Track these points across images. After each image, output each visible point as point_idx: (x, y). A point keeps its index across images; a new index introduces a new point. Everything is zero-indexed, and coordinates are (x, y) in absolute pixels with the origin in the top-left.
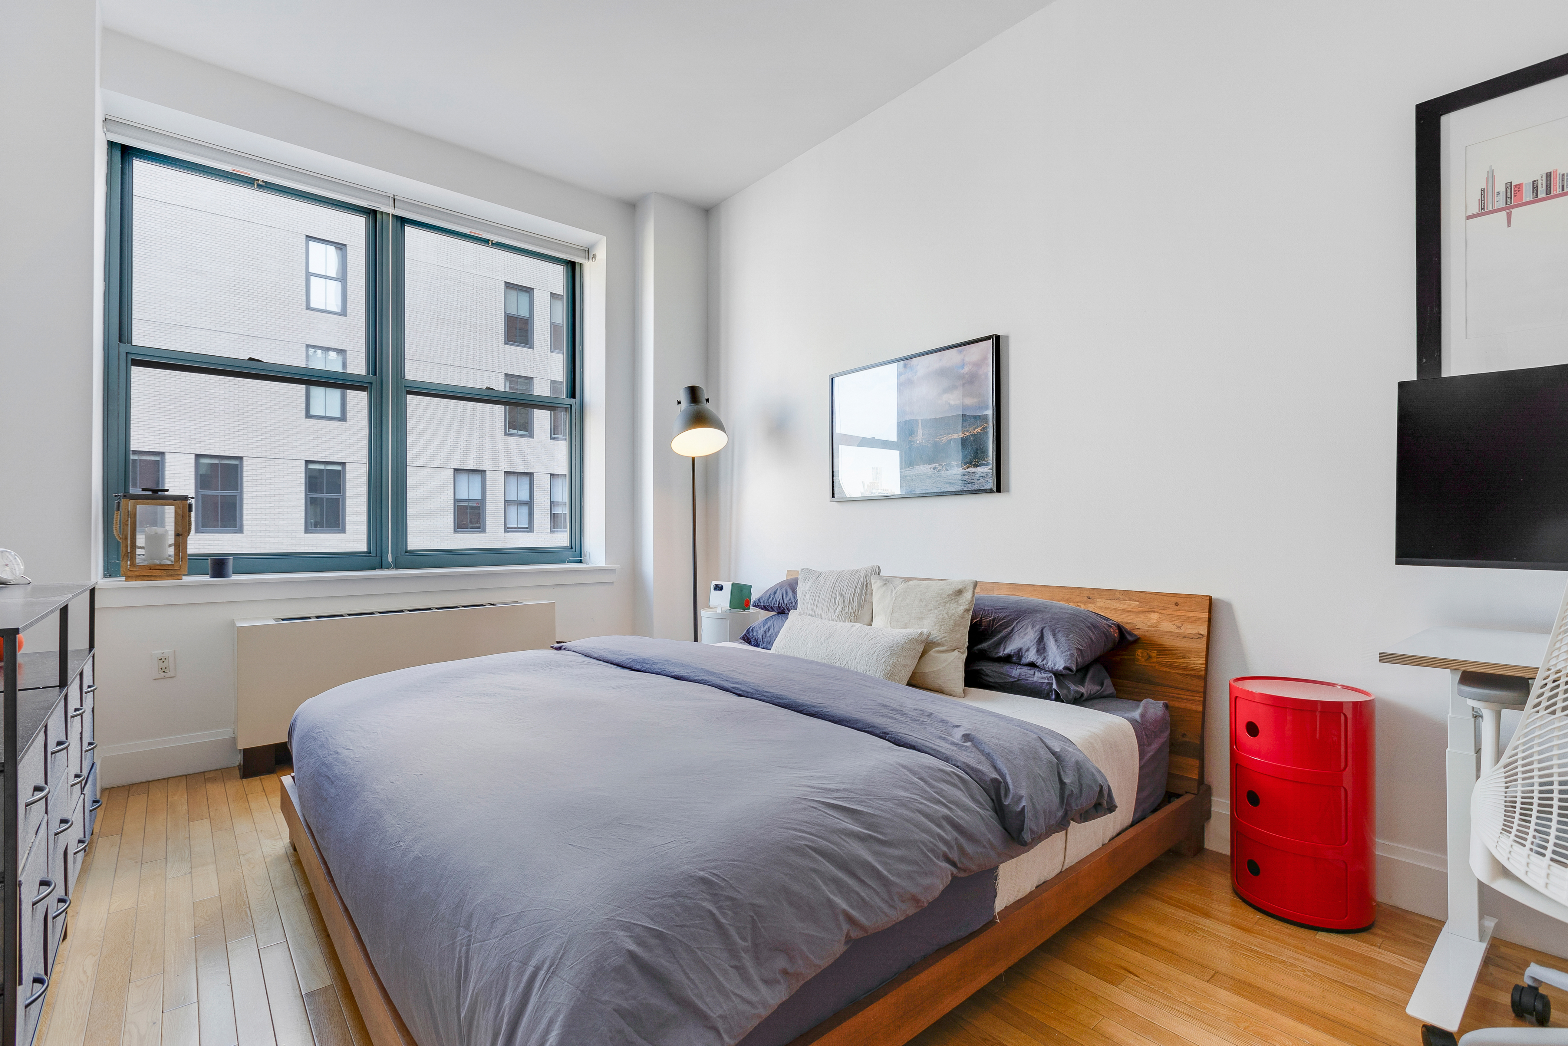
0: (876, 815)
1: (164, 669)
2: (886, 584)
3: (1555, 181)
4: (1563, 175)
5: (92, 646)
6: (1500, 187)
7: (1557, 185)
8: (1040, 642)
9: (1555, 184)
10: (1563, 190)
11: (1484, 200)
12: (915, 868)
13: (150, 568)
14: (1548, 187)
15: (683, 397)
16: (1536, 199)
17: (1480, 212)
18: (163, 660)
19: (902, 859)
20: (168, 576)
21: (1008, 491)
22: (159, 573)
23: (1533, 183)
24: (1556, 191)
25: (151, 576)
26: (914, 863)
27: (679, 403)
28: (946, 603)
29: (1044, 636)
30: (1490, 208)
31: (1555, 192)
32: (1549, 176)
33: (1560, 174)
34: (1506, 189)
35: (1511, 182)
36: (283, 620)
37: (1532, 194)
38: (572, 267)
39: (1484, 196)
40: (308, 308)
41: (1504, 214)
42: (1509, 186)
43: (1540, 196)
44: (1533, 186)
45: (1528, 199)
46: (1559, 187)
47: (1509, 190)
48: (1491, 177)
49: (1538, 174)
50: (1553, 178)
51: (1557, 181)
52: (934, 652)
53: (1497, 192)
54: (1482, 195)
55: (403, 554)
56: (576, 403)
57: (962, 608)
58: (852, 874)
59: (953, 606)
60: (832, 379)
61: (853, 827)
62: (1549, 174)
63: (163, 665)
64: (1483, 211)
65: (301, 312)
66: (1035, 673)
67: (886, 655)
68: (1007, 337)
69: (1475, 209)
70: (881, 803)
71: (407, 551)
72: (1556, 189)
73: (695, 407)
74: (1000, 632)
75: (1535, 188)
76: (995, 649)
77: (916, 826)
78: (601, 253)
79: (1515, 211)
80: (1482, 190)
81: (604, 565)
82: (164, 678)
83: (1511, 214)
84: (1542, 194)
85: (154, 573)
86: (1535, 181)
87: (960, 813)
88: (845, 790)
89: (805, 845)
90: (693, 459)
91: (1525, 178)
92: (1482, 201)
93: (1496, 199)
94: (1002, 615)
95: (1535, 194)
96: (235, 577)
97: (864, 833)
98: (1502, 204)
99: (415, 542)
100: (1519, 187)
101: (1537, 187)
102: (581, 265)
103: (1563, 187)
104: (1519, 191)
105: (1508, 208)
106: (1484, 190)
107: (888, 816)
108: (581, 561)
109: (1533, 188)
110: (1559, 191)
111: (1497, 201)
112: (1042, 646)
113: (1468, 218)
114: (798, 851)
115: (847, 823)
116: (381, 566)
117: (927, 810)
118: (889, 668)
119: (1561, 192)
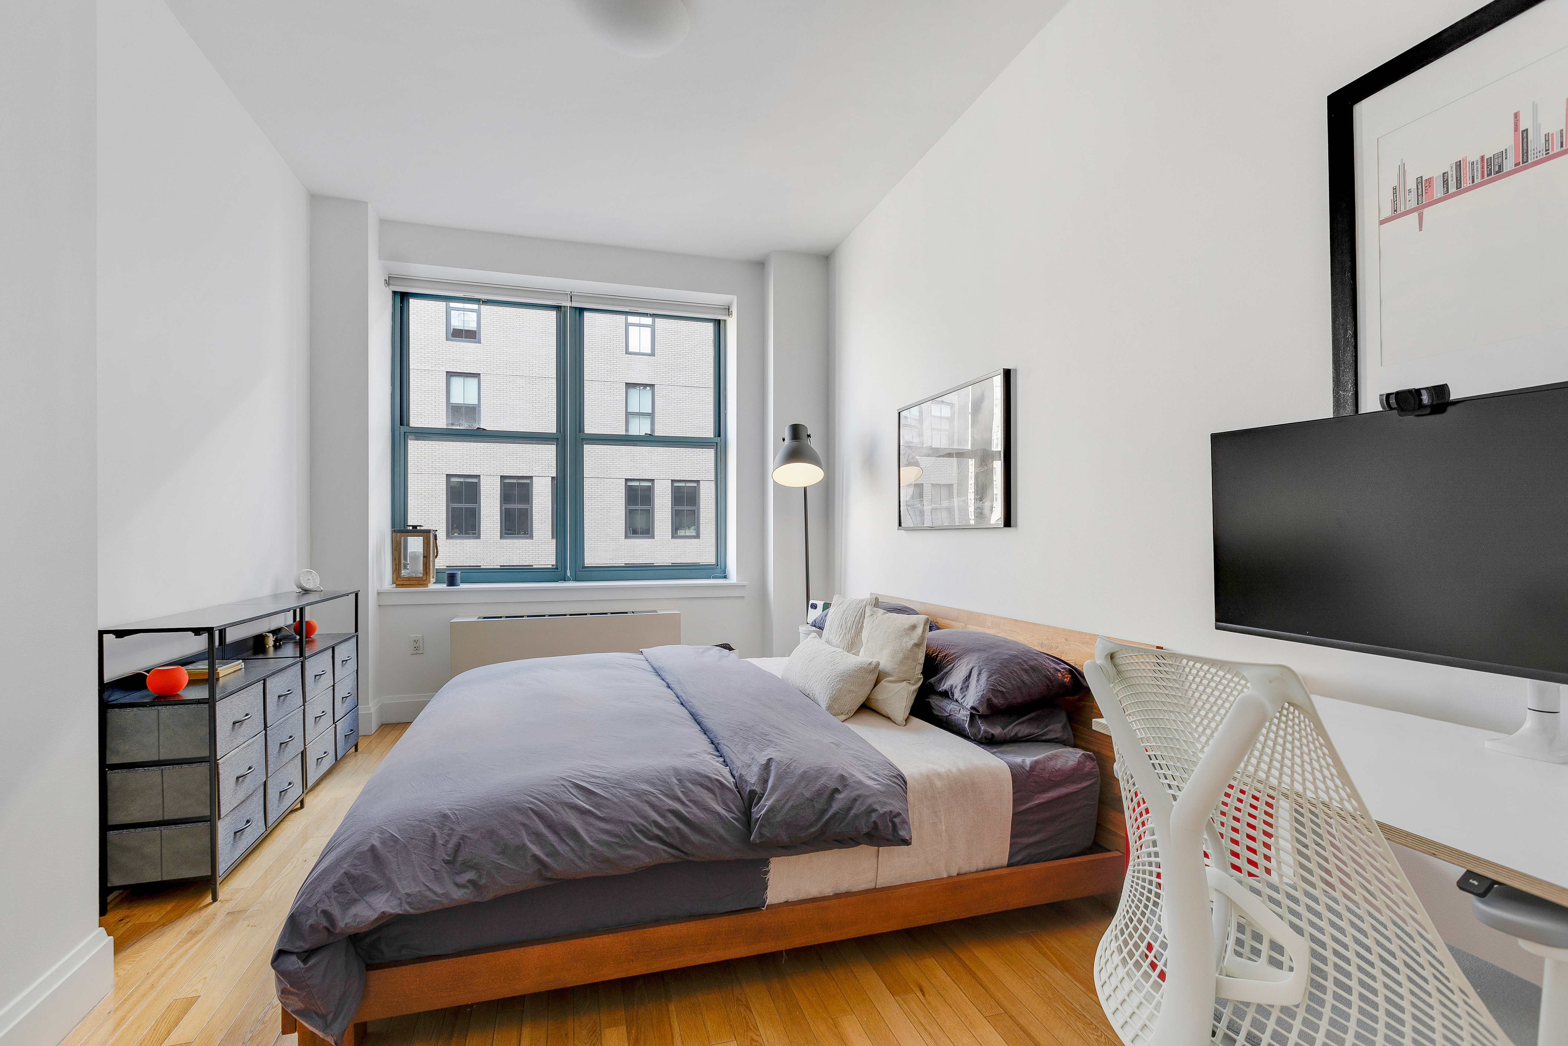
0: (607, 798)
1: (417, 648)
2: (872, 615)
3: (1465, 171)
4: (1473, 163)
5: (356, 630)
6: (1411, 184)
7: (1467, 176)
8: (966, 680)
9: (1465, 175)
10: (1473, 182)
11: (1396, 200)
12: (617, 840)
13: (409, 579)
14: (1459, 179)
15: (787, 434)
16: (1447, 196)
17: (1393, 215)
18: (416, 641)
19: (607, 832)
20: (420, 584)
21: (1016, 526)
22: (414, 582)
23: (1443, 176)
24: (1467, 183)
25: (410, 584)
26: (619, 836)
27: (784, 440)
28: (902, 636)
29: (972, 675)
30: (1403, 210)
31: (1465, 185)
32: (1459, 165)
33: (1469, 162)
34: (1417, 185)
35: (1421, 177)
36: (484, 618)
37: (1443, 189)
38: (718, 323)
39: (1396, 195)
40: (627, 352)
41: (1415, 215)
42: (1420, 181)
43: (1450, 191)
44: (1443, 179)
45: (1439, 196)
46: (1469, 178)
47: (1420, 187)
48: (1402, 171)
49: (1447, 165)
50: (1463, 168)
51: (1466, 171)
52: (885, 681)
53: (1409, 190)
54: (1394, 194)
55: (581, 570)
56: (721, 441)
57: (913, 642)
58: (556, 832)
59: (905, 640)
60: (899, 413)
61: (582, 803)
62: (1458, 163)
63: (417, 645)
64: (1396, 215)
65: (622, 356)
66: (960, 710)
67: (836, 680)
68: (1016, 370)
69: (1387, 212)
70: (620, 791)
71: (584, 567)
72: (1467, 181)
73: (795, 443)
74: (946, 667)
75: (1446, 181)
76: (939, 683)
77: (636, 812)
78: (734, 310)
79: (1426, 211)
80: (1394, 189)
81: (736, 582)
82: (417, 654)
83: (1423, 215)
84: (1452, 189)
85: (412, 582)
86: (1445, 173)
87: (695, 810)
88: (604, 778)
89: (529, 808)
90: (805, 489)
91: (1434, 172)
92: (1394, 202)
93: (1408, 198)
94: (952, 651)
95: (1445, 190)
96: (463, 586)
97: (586, 808)
98: (1413, 204)
99: (591, 558)
100: (1430, 181)
101: (1447, 180)
102: (725, 321)
103: (1473, 177)
104: (1430, 186)
105: (1420, 208)
106: (1396, 188)
107: (616, 800)
108: (725, 577)
109: (1444, 182)
110: (1469, 183)
111: (1409, 201)
112: (966, 684)
113: (1382, 222)
114: (518, 809)
115: (579, 800)
116: (564, 579)
117: (658, 803)
118: (834, 692)
119: (1471, 184)
